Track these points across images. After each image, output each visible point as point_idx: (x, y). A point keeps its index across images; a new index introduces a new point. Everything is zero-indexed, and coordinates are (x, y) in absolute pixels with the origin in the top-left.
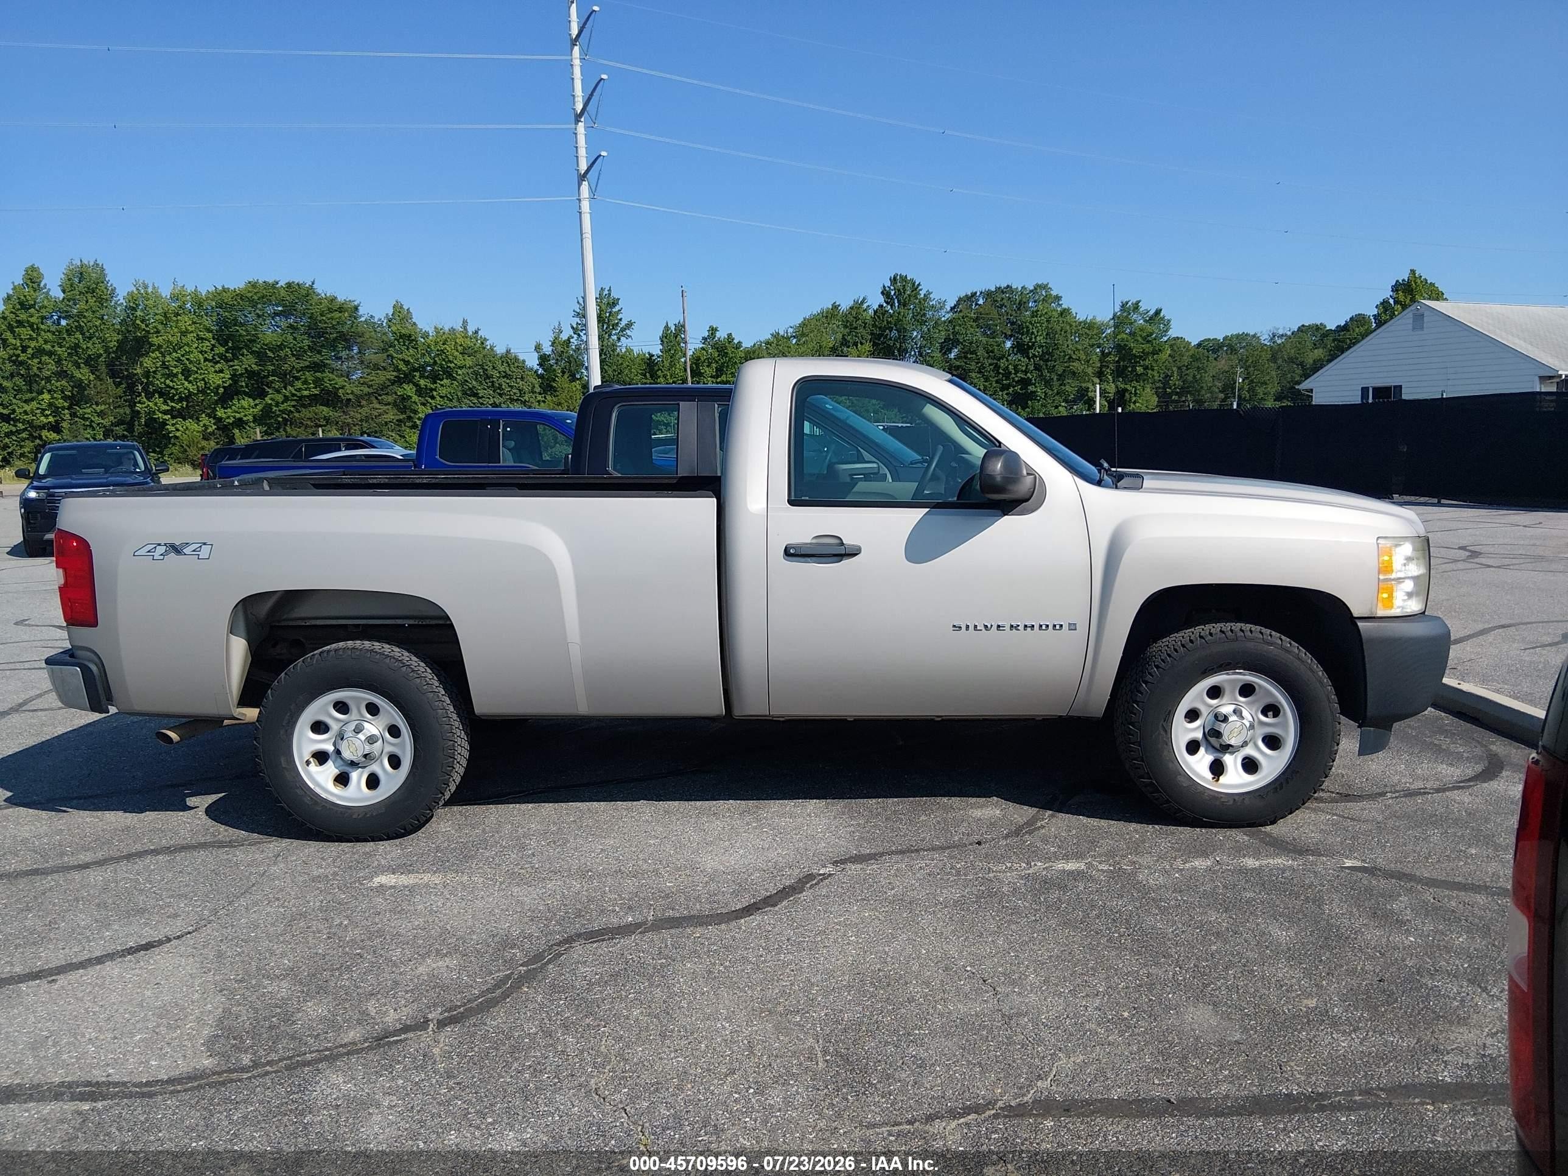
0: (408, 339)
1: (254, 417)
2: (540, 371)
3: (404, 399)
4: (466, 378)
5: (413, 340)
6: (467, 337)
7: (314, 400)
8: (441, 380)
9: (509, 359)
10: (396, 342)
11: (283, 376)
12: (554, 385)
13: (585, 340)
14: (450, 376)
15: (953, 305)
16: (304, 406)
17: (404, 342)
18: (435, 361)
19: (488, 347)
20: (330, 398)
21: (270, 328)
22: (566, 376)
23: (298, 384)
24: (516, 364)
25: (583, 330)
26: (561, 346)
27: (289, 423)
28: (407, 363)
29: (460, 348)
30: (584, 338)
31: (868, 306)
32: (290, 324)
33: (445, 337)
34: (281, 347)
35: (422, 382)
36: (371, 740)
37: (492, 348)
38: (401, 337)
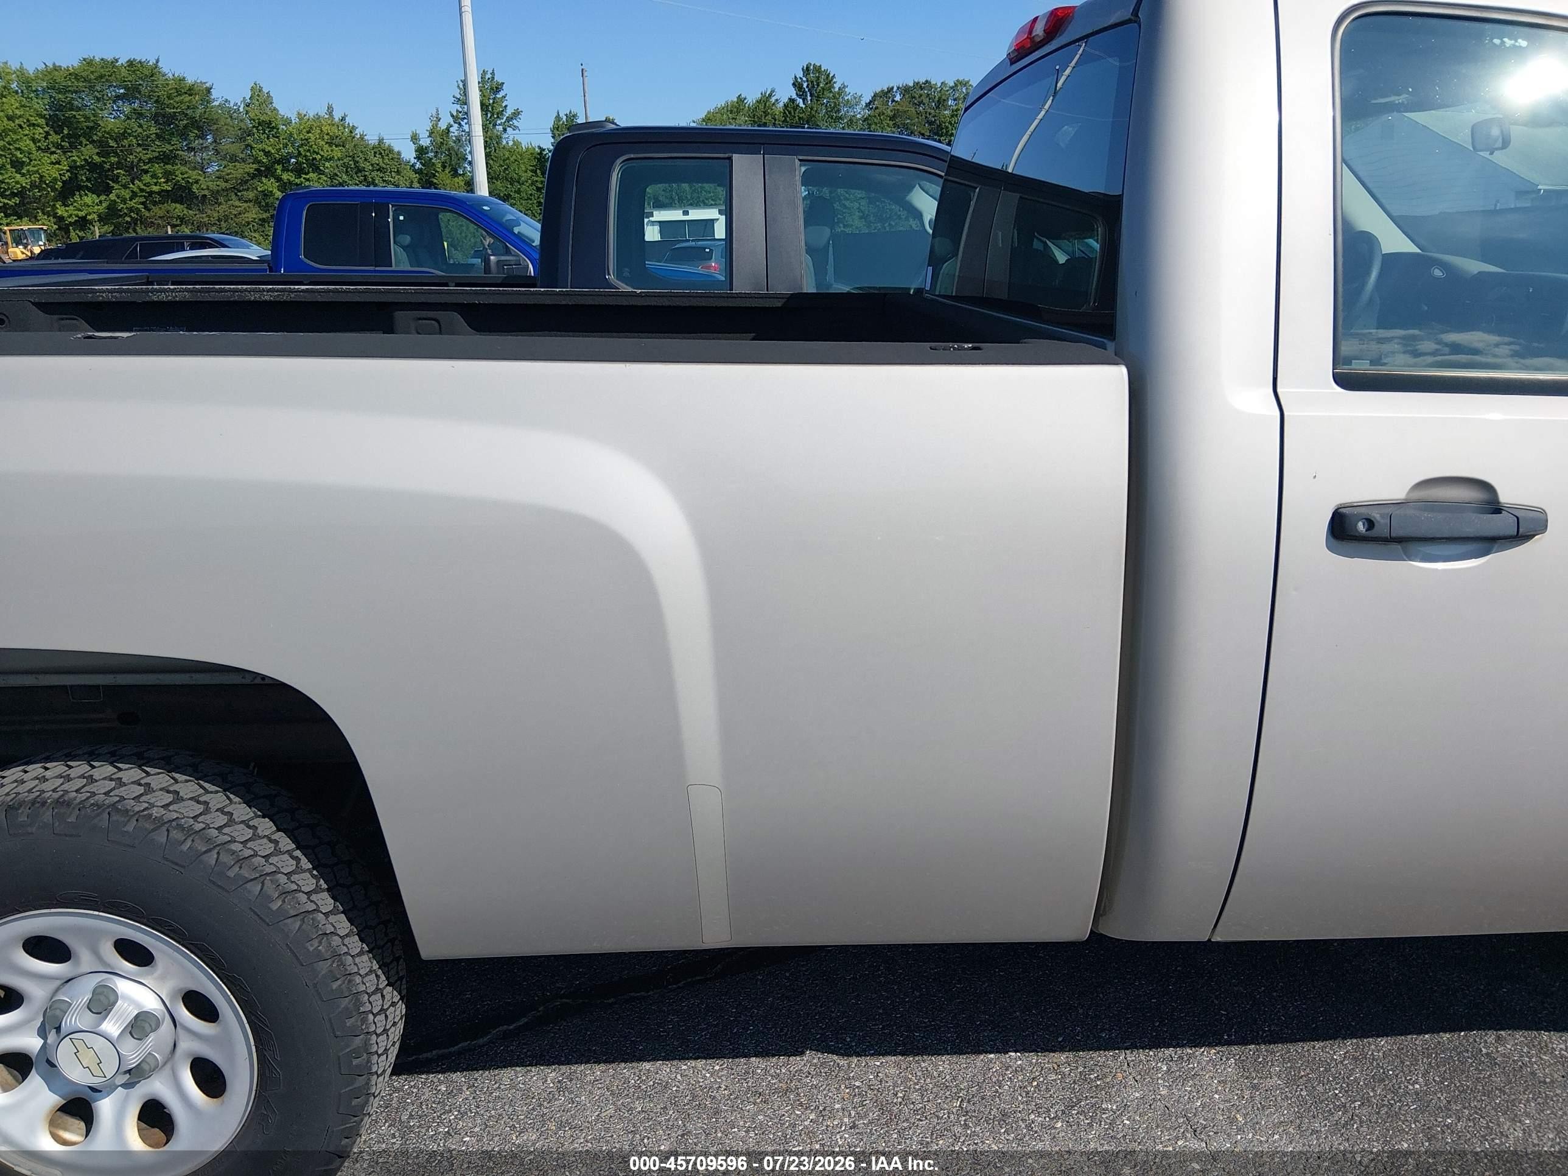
0: (268, 126)
1: (99, 216)
2: (418, 166)
3: (265, 195)
4: (336, 171)
5: (273, 128)
6: (333, 125)
7: (165, 196)
8: (306, 174)
9: (382, 150)
10: (255, 130)
11: (130, 169)
12: (435, 181)
13: (467, 130)
14: (316, 169)
15: (868, 101)
16: (155, 203)
17: (264, 130)
18: (299, 152)
19: (358, 136)
20: (182, 194)
21: (111, 114)
22: (447, 170)
23: (147, 178)
24: (390, 156)
25: (465, 118)
26: (440, 137)
27: (139, 222)
28: (267, 154)
29: (326, 137)
30: (466, 128)
31: (777, 100)
32: (135, 110)
33: (310, 125)
34: (124, 135)
35: (285, 177)
36: (141, 1025)
37: (362, 138)
38: (259, 124)
